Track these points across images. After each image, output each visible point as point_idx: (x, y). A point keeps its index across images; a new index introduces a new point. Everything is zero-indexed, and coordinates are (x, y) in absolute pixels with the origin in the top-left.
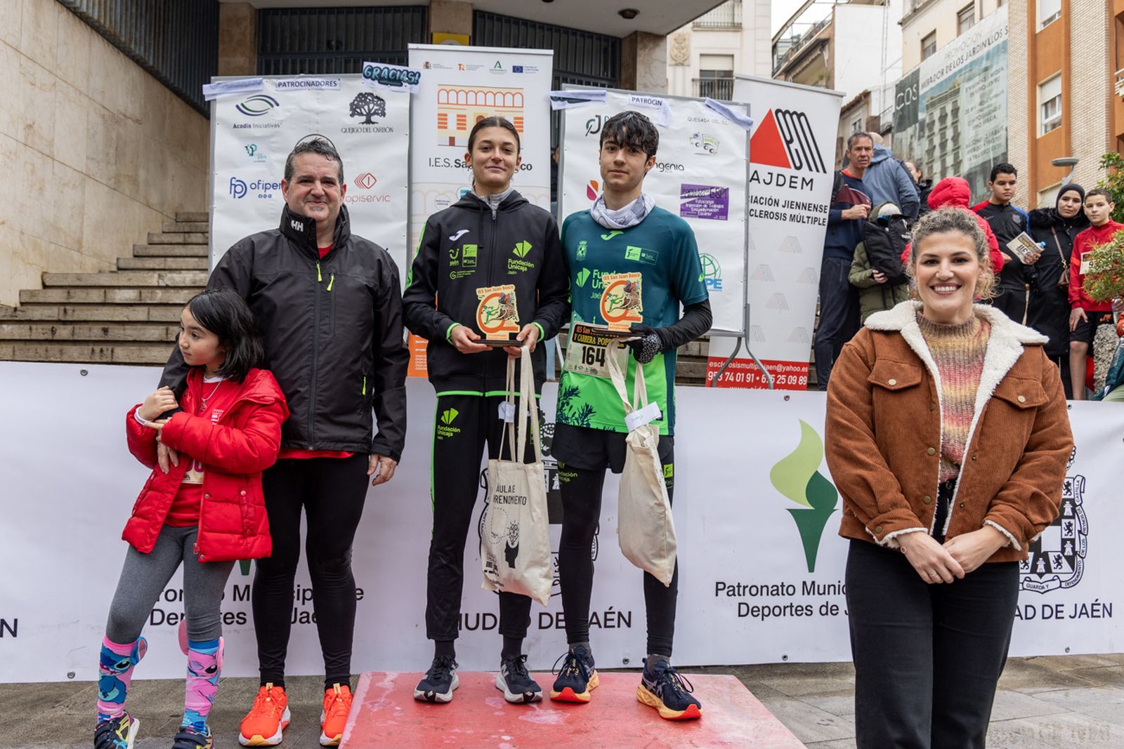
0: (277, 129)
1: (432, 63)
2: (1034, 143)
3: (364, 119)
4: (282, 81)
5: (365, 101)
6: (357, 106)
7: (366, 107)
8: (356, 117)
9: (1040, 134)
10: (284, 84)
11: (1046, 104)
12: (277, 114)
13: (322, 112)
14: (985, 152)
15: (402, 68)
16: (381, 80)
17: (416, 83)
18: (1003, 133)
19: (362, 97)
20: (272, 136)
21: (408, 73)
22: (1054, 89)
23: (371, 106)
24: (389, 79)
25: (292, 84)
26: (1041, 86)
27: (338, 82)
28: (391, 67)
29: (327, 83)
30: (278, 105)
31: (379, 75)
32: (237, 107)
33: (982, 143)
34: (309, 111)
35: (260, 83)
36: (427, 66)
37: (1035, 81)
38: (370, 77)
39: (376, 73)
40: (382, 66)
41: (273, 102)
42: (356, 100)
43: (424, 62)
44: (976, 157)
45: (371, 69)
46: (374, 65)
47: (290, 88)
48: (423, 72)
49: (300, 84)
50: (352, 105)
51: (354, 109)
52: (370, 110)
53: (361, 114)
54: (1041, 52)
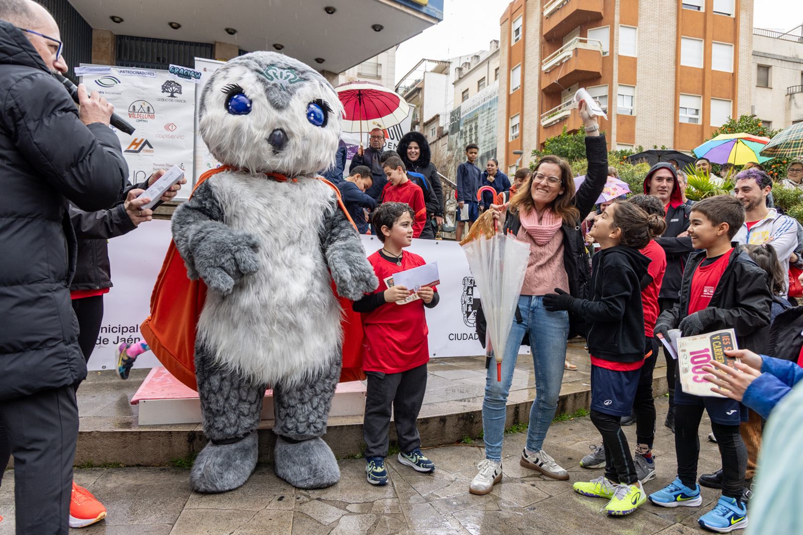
0: (119, 95)
1: (207, 69)
2: (508, 144)
3: (170, 94)
4: (123, 70)
5: (170, 85)
6: (166, 87)
7: (171, 88)
8: (165, 93)
9: (510, 140)
10: (124, 72)
11: (513, 127)
12: (118, 87)
13: (146, 89)
14: (488, 147)
15: (191, 70)
16: (179, 74)
17: (199, 78)
18: (495, 138)
19: (169, 83)
20: (116, 99)
21: (194, 72)
22: (516, 121)
23: (174, 88)
24: (184, 75)
25: (128, 72)
26: (511, 118)
27: (155, 73)
28: (185, 68)
29: (149, 74)
30: (120, 82)
31: (178, 72)
32: (96, 81)
33: (487, 143)
34: (138, 87)
35: (109, 70)
36: (205, 70)
37: (509, 116)
38: (173, 73)
39: (176, 71)
40: (180, 67)
41: (117, 81)
42: (165, 84)
43: (203, 68)
44: (484, 149)
45: (174, 68)
46: (175, 66)
47: (127, 74)
48: (203, 73)
49: (133, 72)
50: (163, 86)
51: (164, 89)
52: (173, 90)
53: (168, 92)
54: (512, 103)
